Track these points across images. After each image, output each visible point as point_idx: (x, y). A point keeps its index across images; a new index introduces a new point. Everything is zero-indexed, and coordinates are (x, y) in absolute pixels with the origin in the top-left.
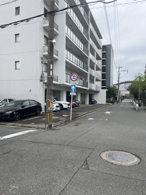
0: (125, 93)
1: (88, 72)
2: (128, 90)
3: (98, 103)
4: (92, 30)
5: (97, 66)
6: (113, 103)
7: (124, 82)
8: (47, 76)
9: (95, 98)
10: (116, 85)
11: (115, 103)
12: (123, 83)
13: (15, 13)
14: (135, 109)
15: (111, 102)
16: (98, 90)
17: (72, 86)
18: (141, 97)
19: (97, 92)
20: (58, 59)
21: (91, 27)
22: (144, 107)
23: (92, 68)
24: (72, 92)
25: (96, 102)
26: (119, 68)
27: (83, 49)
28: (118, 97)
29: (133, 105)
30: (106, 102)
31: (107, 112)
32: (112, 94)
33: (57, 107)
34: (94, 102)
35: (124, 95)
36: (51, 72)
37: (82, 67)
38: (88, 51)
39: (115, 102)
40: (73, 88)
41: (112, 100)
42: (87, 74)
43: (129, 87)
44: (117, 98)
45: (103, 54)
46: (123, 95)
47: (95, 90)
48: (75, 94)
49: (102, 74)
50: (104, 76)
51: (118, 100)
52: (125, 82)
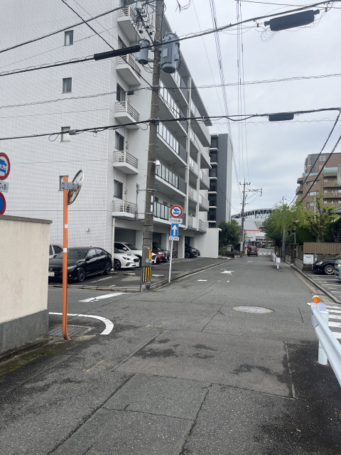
0: (257, 235)
1: (186, 193)
2: (262, 229)
3: (202, 255)
4: (194, 112)
5: (201, 182)
6: (232, 256)
7: (253, 212)
8: (144, 212)
9: (197, 245)
10: (237, 217)
11: (235, 257)
12: (251, 214)
13: (61, 89)
14: (275, 267)
15: (228, 254)
16: (203, 229)
17: (173, 225)
18: (286, 245)
19: (201, 233)
20: (137, 174)
21: (192, 107)
22: (293, 265)
23: (193, 185)
24: (172, 234)
25: (199, 254)
26: (244, 185)
27: (177, 151)
28: (242, 243)
29: (272, 261)
30: (219, 254)
31: (226, 272)
32: (230, 238)
33: (135, 261)
34: (196, 253)
35: (254, 240)
36: (152, 206)
37: (177, 186)
38: (187, 153)
39: (237, 254)
40: (175, 228)
41: (229, 249)
42: (184, 197)
43: (264, 223)
44: (239, 245)
45: (211, 153)
46: (252, 240)
47: (198, 230)
48: (178, 239)
49: (210, 195)
50: (212, 199)
51: (241, 250)
52: (257, 212)
